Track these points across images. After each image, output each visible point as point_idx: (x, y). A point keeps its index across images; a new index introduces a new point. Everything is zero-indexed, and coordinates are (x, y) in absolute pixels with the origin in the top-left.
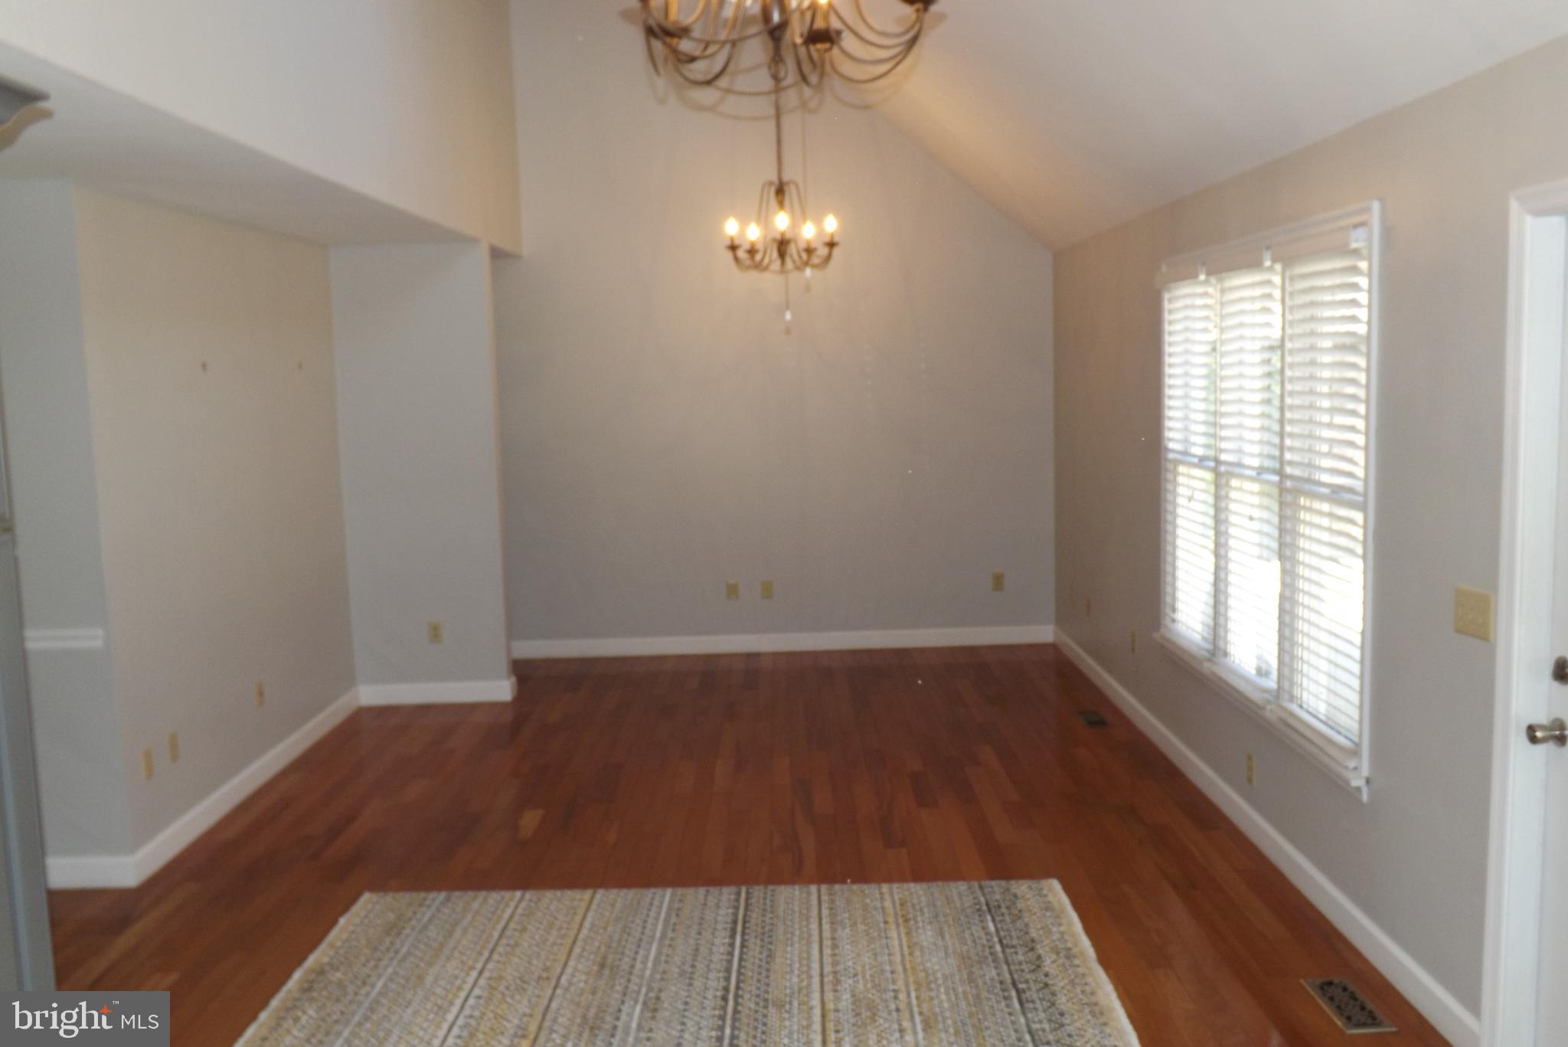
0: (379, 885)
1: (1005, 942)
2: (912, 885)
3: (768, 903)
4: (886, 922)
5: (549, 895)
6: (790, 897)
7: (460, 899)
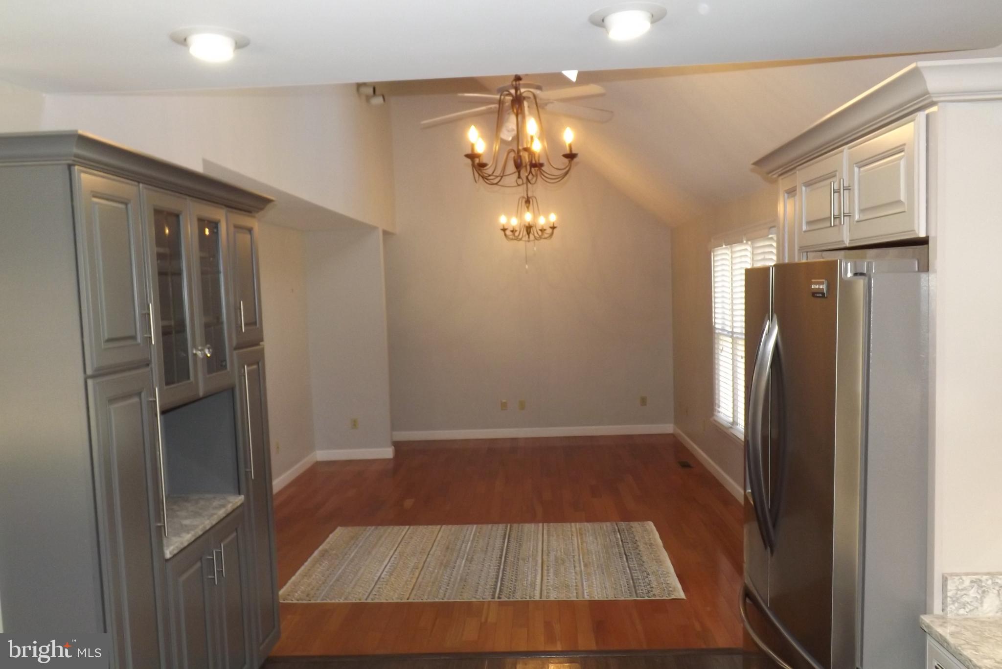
0: (344, 524)
1: (624, 541)
2: (586, 523)
3: (520, 529)
4: (572, 535)
5: (421, 527)
6: (529, 528)
7: (381, 529)
